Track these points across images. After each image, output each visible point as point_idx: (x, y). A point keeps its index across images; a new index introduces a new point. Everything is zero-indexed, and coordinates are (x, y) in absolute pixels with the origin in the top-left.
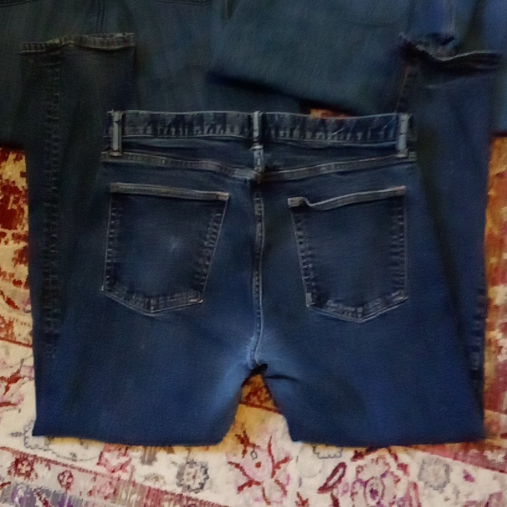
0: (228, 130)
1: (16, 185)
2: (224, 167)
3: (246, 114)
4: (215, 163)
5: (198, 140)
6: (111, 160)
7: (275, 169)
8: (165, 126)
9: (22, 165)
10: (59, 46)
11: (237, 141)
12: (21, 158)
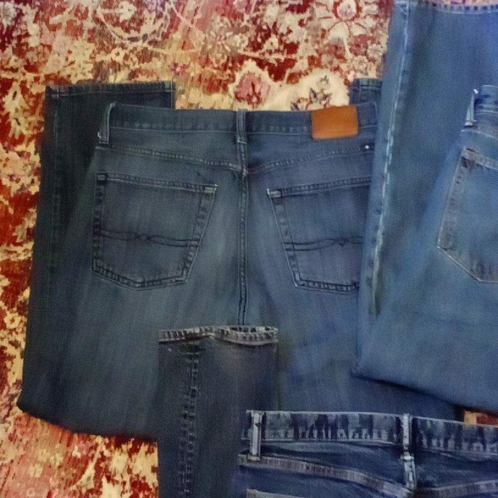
0: (375, 435)
1: (146, 481)
2: (371, 478)
3: (394, 416)
4: (362, 474)
5: (342, 445)
6: (248, 465)
7: (429, 484)
8: (307, 429)
9: (154, 459)
10: (198, 336)
11: (385, 447)
12: (153, 451)
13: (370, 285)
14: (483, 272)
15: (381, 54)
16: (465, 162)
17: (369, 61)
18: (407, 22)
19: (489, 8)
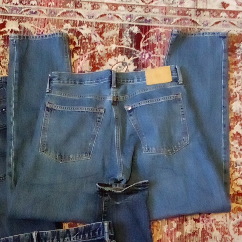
3: (30, 233)
13: (11, 176)
14: (61, 158)
15: (7, 64)
16: (48, 109)
17: (2, 68)
18: (16, 47)
19: (51, 35)
